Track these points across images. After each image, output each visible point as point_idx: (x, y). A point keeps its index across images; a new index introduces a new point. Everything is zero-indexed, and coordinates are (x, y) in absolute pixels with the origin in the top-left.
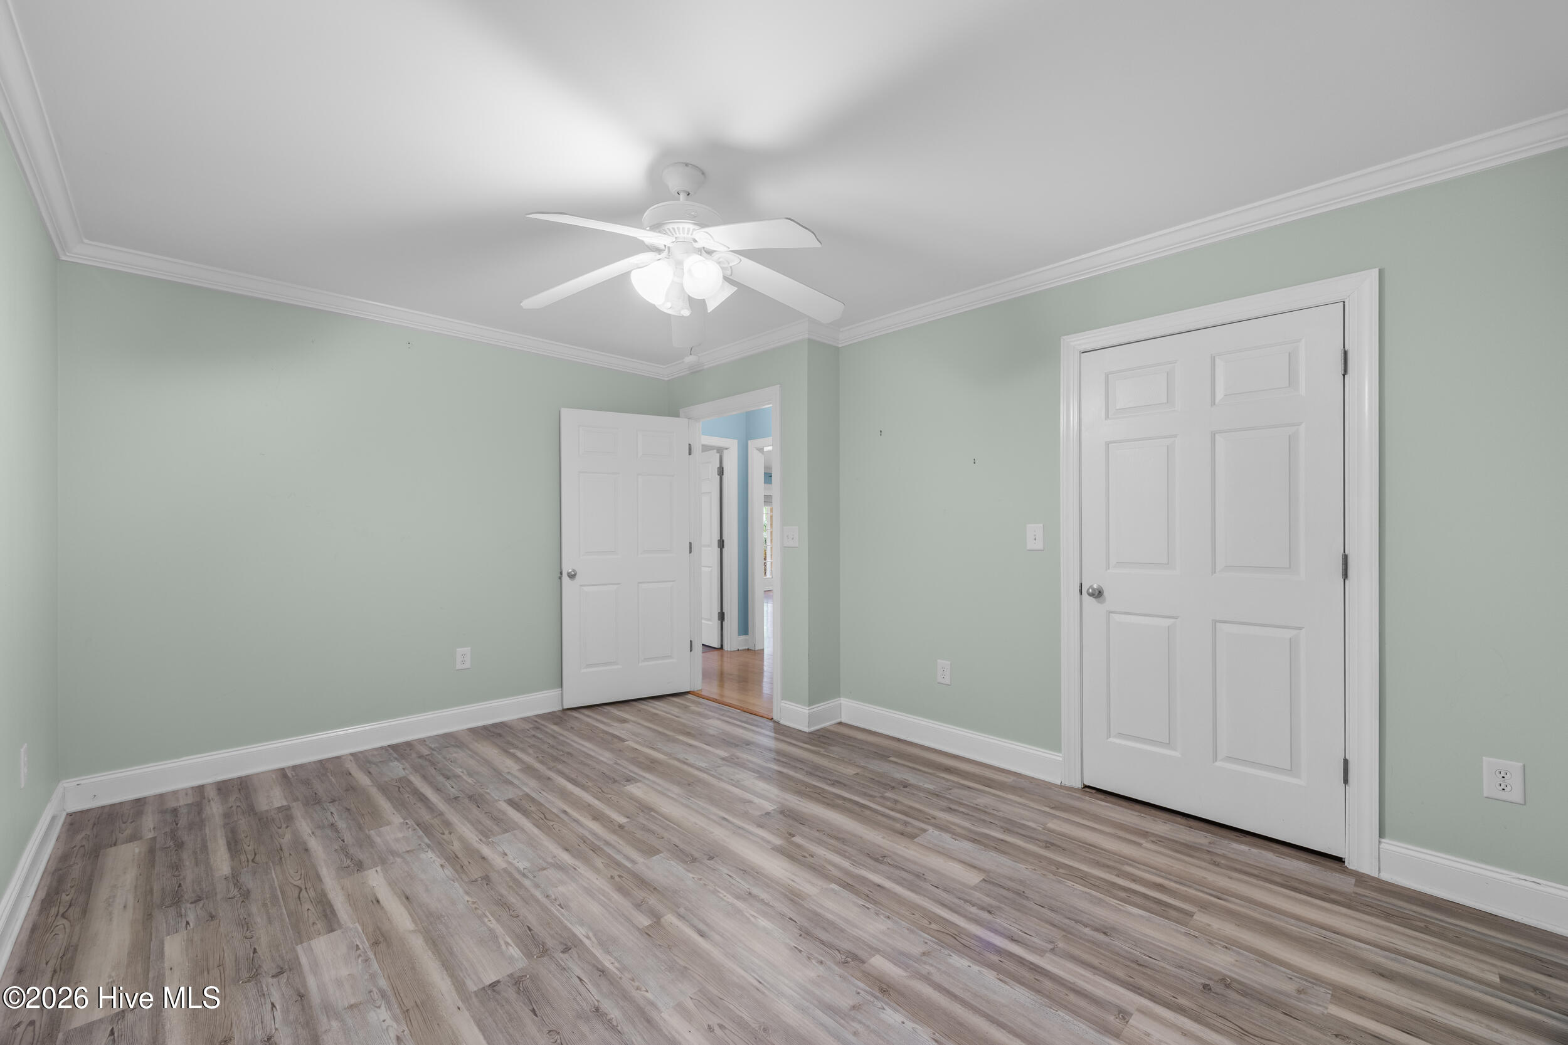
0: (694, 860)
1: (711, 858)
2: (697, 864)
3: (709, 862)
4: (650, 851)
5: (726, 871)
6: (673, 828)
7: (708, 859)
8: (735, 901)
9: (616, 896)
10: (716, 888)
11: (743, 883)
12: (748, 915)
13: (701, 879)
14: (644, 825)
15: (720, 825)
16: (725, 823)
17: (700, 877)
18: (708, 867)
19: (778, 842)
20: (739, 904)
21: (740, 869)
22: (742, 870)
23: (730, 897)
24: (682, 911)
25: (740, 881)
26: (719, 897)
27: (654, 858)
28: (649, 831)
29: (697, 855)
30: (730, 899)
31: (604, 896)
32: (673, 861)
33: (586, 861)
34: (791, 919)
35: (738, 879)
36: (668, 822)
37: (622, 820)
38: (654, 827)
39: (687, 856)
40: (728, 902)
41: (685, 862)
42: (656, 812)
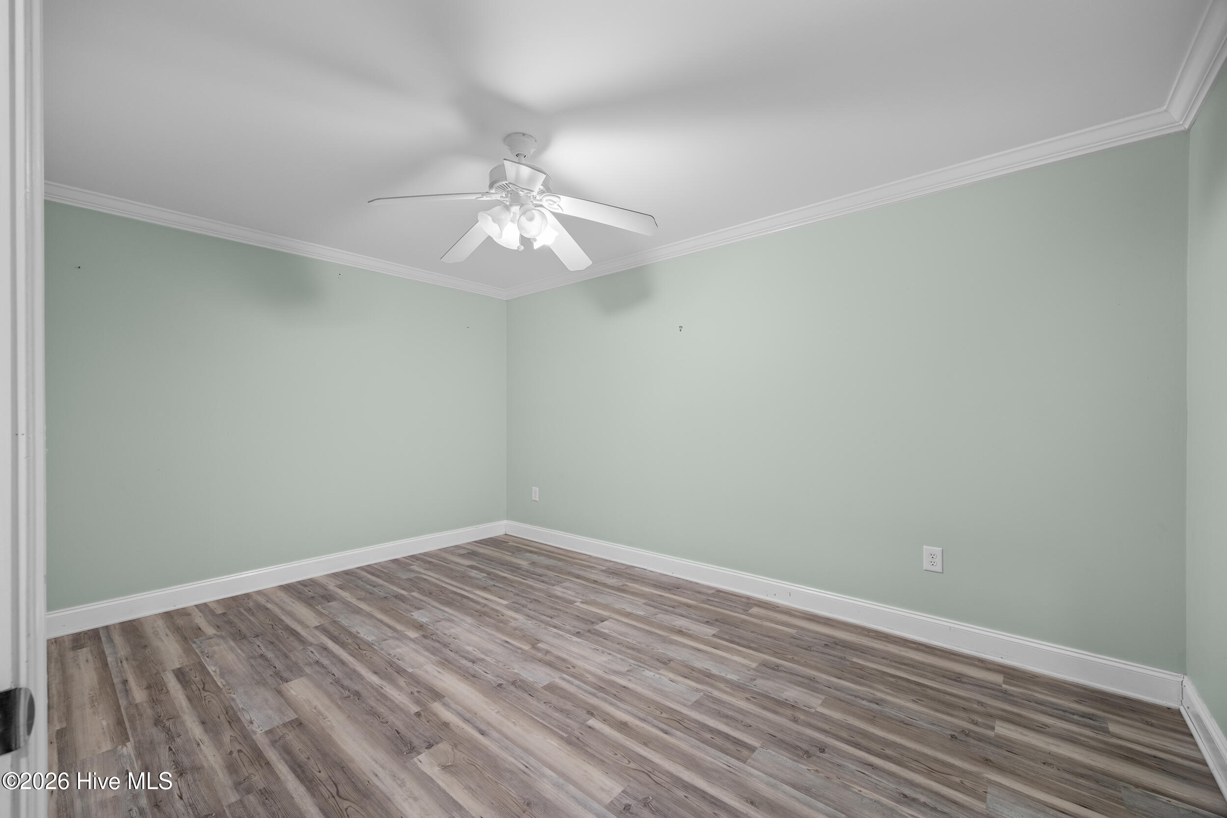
0: (514, 683)
1: (500, 685)
2: (511, 680)
3: (501, 682)
4: (551, 688)
5: (489, 676)
6: (537, 715)
7: (502, 684)
8: (485, 657)
9: (565, 656)
10: (497, 664)
11: (477, 669)
12: (478, 651)
13: (508, 669)
14: (569, 718)
15: (489, 724)
16: (483, 727)
17: (509, 670)
18: (503, 678)
19: (437, 707)
20: (483, 656)
21: (477, 677)
22: (475, 677)
23: (489, 660)
24: (520, 651)
25: (479, 670)
26: (495, 659)
27: (548, 683)
28: (561, 711)
29: (512, 688)
30: (488, 659)
31: (573, 656)
32: (531, 681)
33: (601, 679)
34: (452, 651)
35: (480, 671)
36: (544, 723)
37: (592, 722)
38: (557, 715)
39: (520, 686)
40: (490, 657)
41: (521, 681)
42: (562, 737)
